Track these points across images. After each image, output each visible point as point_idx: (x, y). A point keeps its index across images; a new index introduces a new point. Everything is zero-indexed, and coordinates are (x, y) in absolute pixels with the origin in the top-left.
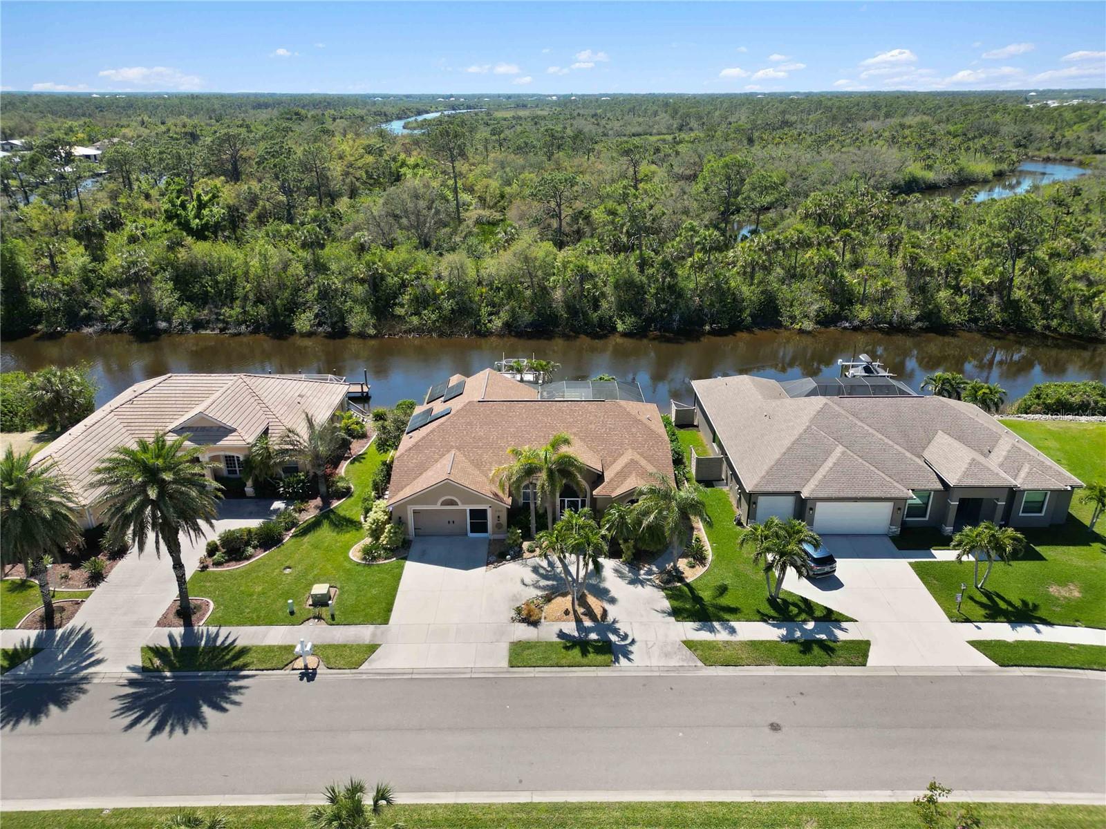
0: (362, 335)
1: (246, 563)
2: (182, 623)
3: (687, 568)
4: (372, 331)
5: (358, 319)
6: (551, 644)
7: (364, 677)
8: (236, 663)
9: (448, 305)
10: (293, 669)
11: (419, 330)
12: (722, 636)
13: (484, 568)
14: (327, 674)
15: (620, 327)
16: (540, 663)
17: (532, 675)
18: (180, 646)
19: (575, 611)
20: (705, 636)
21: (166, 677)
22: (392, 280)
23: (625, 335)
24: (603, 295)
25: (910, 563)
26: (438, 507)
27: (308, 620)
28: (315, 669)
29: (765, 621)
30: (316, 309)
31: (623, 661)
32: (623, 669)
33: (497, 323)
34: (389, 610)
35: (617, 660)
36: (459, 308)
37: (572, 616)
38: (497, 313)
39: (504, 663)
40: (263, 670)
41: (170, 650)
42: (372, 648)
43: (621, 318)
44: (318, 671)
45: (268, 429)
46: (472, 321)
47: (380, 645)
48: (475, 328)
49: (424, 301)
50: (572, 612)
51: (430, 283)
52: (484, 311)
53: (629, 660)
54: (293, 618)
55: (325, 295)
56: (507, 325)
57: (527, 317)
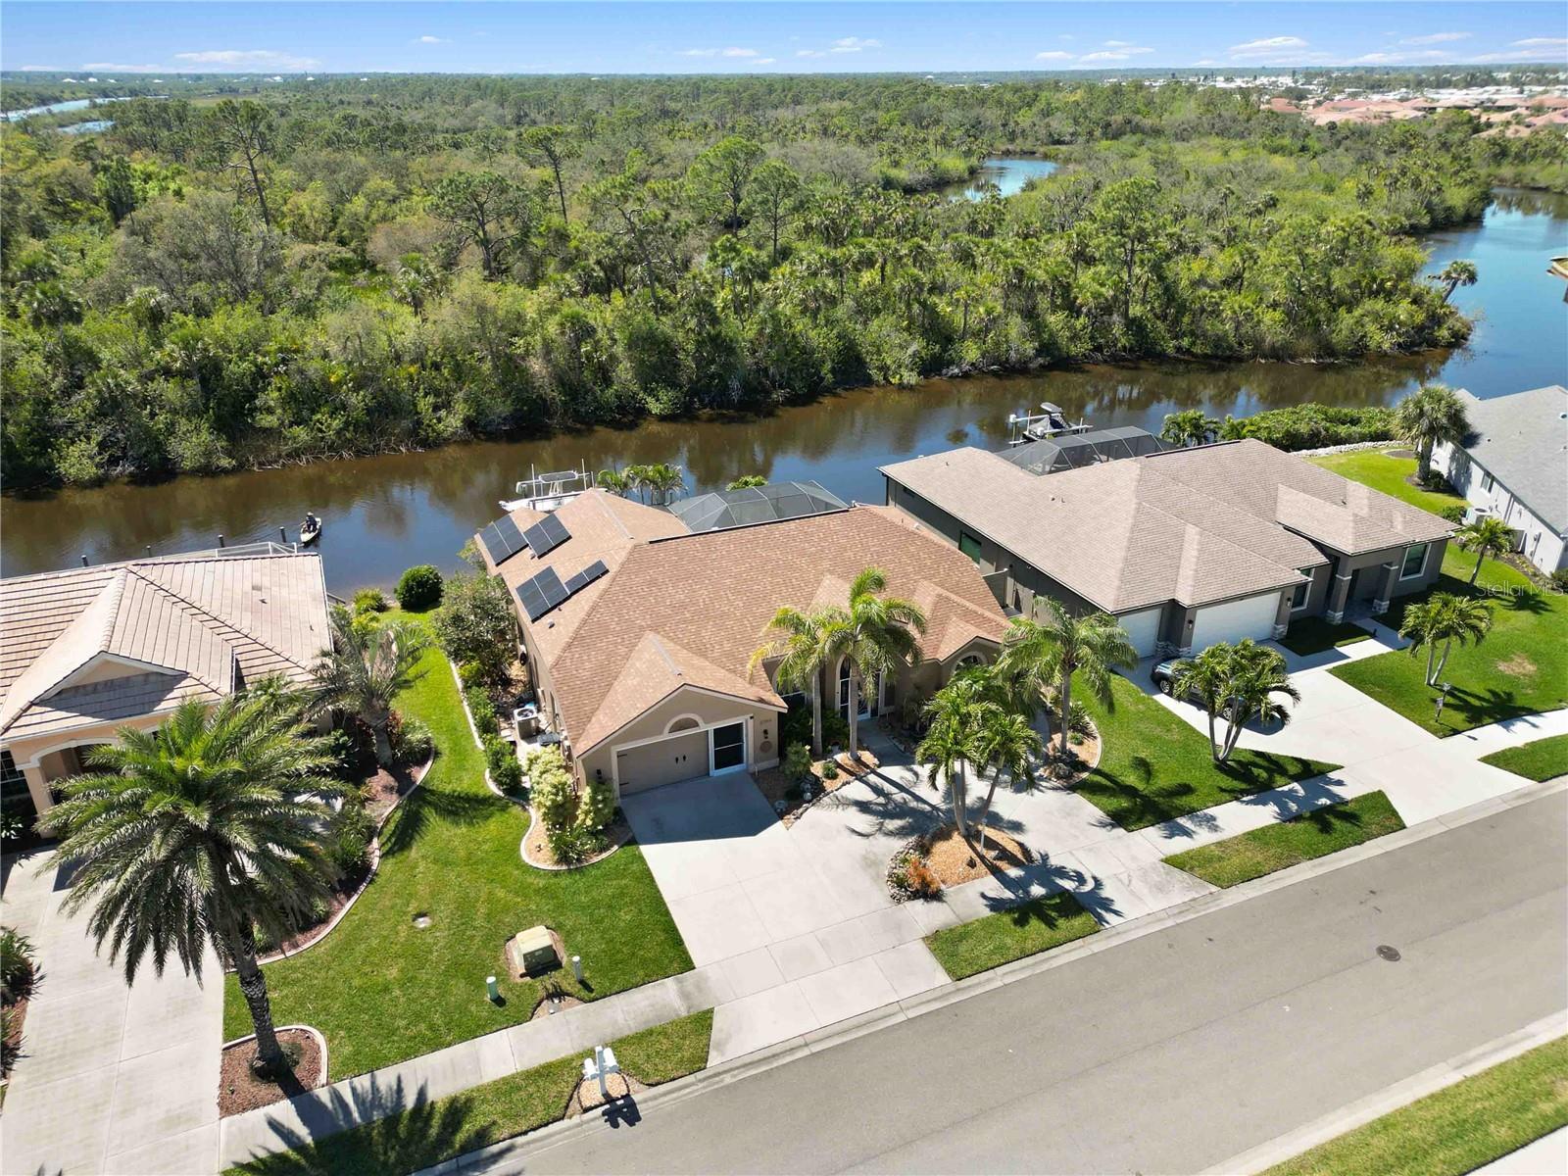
0: (207, 471)
1: (326, 930)
2: (279, 1091)
3: (1075, 748)
4: (225, 462)
5: (191, 444)
6: (985, 923)
7: (728, 1079)
8: (460, 1138)
9: (357, 400)
10: (586, 1110)
11: (313, 450)
12: (1203, 838)
13: (780, 824)
14: (655, 1098)
15: (655, 407)
16: (997, 958)
18: (309, 1140)
19: (982, 858)
20: (1179, 845)
22: (237, 368)
23: (662, 418)
24: (612, 358)
25: (1330, 671)
26: (666, 736)
27: (539, 1005)
28: (628, 1095)
29: (1237, 799)
30: (98, 434)
31: (1110, 918)
32: (1120, 929)
33: (452, 422)
34: (678, 942)
35: (1101, 919)
36: (379, 403)
37: (981, 868)
38: (447, 405)
39: (943, 977)
40: (525, 1133)
41: (293, 1155)
42: (703, 1021)
43: (651, 392)
44: (636, 1098)
46: (406, 423)
47: (711, 1011)
48: (418, 435)
49: (308, 399)
50: (978, 860)
51: (314, 367)
52: (425, 404)
53: (1116, 912)
54: (506, 1011)
55: (111, 406)
56: (469, 423)
57: (501, 408)
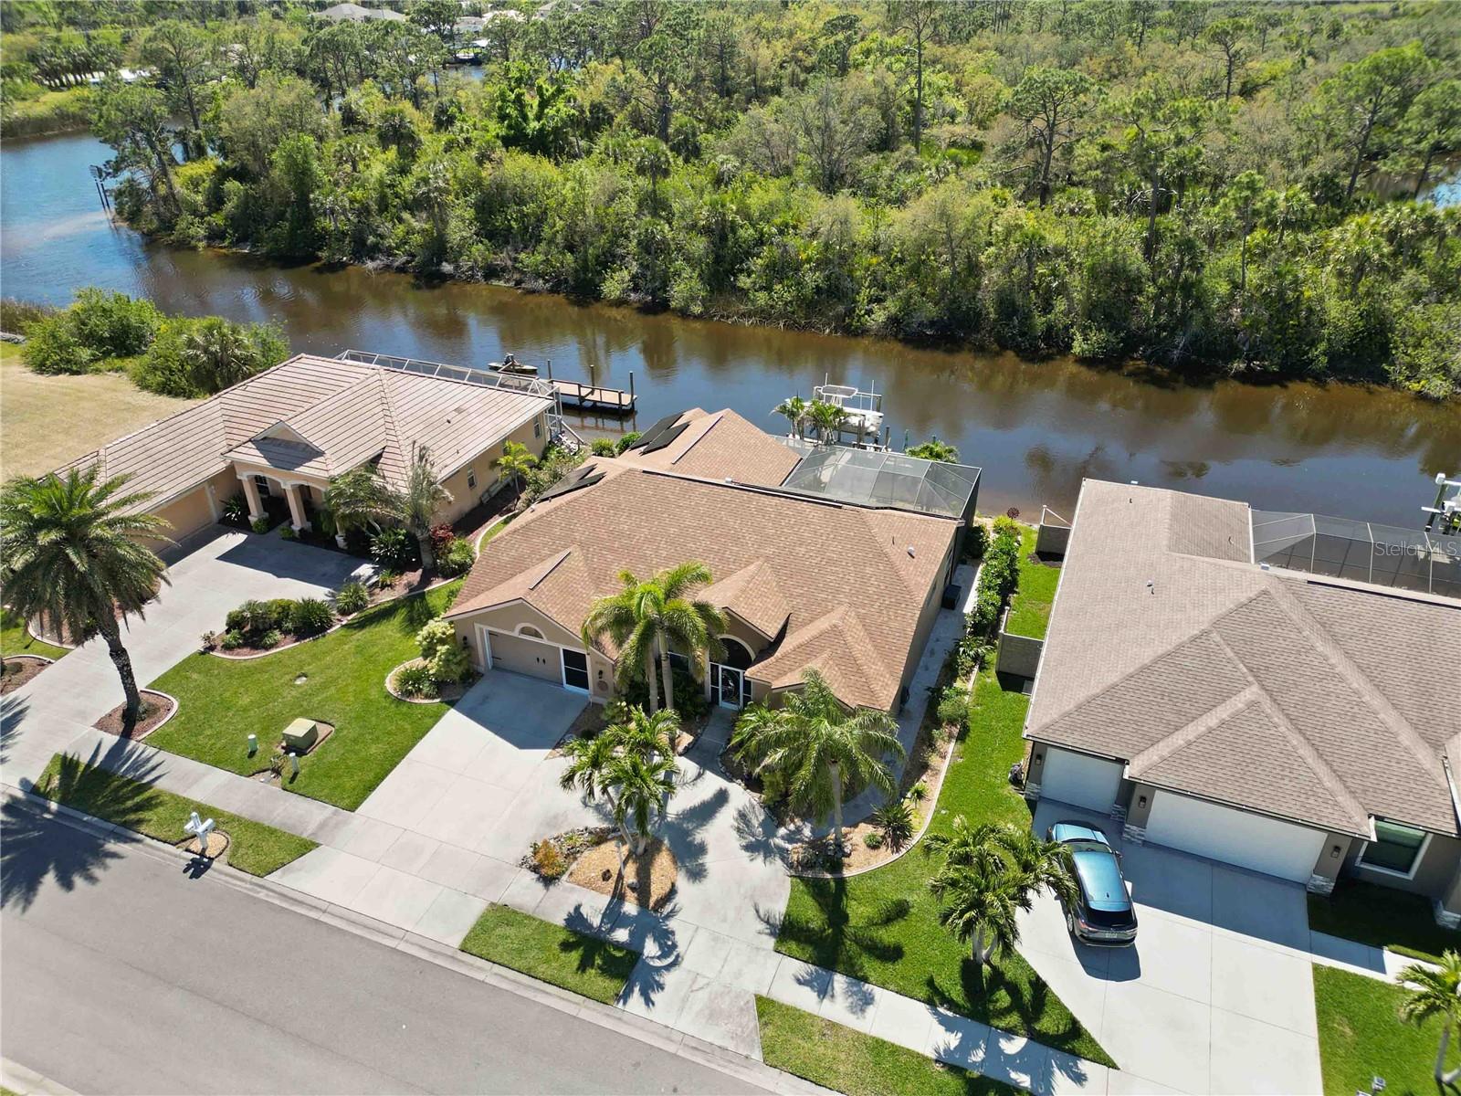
0: (684, 313)
1: (262, 654)
2: (121, 730)
3: (862, 847)
4: (697, 309)
5: (685, 287)
6: (545, 927)
7: (262, 895)
8: (133, 817)
9: (812, 279)
10: (187, 850)
12: (836, 1008)
13: (548, 751)
14: (227, 875)
15: (1078, 346)
16: (506, 959)
17: (480, 976)
18: (96, 765)
19: (620, 877)
20: (805, 999)
21: (48, 810)
22: (747, 233)
23: (1083, 361)
24: (1063, 289)
25: (1316, 968)
26: (516, 633)
27: (265, 771)
28: (213, 859)
29: (929, 1002)
30: (635, 268)
31: (636, 999)
32: (625, 1017)
33: (880, 316)
35: (625, 997)
36: (830, 286)
37: (611, 883)
38: (883, 301)
39: (456, 941)
40: (153, 838)
41: (81, 769)
42: (306, 846)
43: (1085, 330)
44: (215, 864)
45: (380, 456)
46: (841, 309)
47: (317, 845)
48: (844, 321)
49: (782, 269)
50: (615, 877)
51: (797, 242)
52: (863, 296)
53: (648, 1001)
54: (248, 764)
55: (650, 247)
56: (893, 321)
57: (930, 310)
